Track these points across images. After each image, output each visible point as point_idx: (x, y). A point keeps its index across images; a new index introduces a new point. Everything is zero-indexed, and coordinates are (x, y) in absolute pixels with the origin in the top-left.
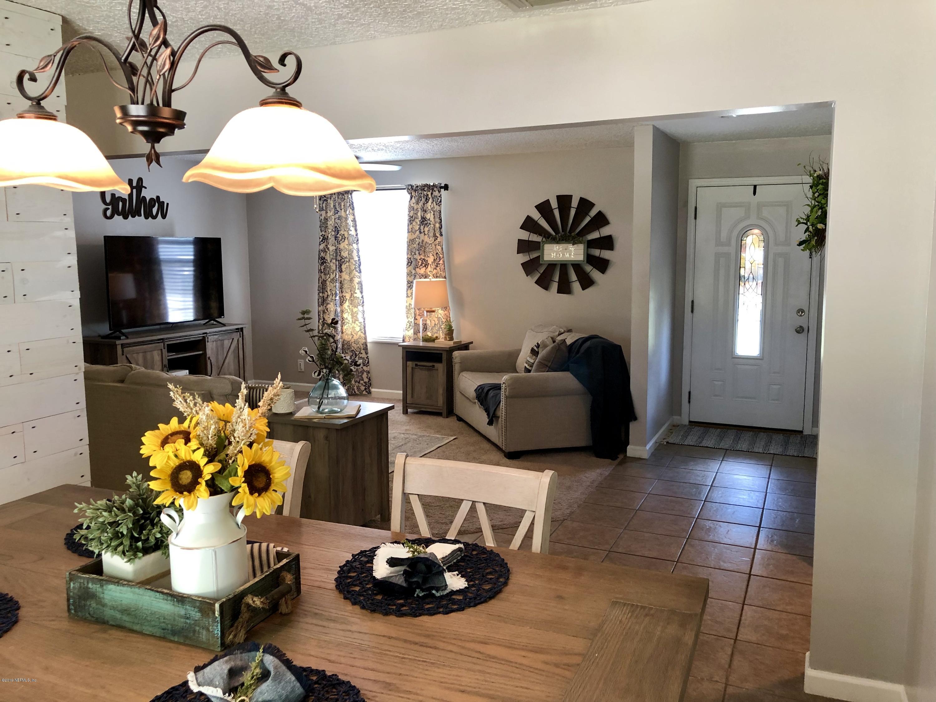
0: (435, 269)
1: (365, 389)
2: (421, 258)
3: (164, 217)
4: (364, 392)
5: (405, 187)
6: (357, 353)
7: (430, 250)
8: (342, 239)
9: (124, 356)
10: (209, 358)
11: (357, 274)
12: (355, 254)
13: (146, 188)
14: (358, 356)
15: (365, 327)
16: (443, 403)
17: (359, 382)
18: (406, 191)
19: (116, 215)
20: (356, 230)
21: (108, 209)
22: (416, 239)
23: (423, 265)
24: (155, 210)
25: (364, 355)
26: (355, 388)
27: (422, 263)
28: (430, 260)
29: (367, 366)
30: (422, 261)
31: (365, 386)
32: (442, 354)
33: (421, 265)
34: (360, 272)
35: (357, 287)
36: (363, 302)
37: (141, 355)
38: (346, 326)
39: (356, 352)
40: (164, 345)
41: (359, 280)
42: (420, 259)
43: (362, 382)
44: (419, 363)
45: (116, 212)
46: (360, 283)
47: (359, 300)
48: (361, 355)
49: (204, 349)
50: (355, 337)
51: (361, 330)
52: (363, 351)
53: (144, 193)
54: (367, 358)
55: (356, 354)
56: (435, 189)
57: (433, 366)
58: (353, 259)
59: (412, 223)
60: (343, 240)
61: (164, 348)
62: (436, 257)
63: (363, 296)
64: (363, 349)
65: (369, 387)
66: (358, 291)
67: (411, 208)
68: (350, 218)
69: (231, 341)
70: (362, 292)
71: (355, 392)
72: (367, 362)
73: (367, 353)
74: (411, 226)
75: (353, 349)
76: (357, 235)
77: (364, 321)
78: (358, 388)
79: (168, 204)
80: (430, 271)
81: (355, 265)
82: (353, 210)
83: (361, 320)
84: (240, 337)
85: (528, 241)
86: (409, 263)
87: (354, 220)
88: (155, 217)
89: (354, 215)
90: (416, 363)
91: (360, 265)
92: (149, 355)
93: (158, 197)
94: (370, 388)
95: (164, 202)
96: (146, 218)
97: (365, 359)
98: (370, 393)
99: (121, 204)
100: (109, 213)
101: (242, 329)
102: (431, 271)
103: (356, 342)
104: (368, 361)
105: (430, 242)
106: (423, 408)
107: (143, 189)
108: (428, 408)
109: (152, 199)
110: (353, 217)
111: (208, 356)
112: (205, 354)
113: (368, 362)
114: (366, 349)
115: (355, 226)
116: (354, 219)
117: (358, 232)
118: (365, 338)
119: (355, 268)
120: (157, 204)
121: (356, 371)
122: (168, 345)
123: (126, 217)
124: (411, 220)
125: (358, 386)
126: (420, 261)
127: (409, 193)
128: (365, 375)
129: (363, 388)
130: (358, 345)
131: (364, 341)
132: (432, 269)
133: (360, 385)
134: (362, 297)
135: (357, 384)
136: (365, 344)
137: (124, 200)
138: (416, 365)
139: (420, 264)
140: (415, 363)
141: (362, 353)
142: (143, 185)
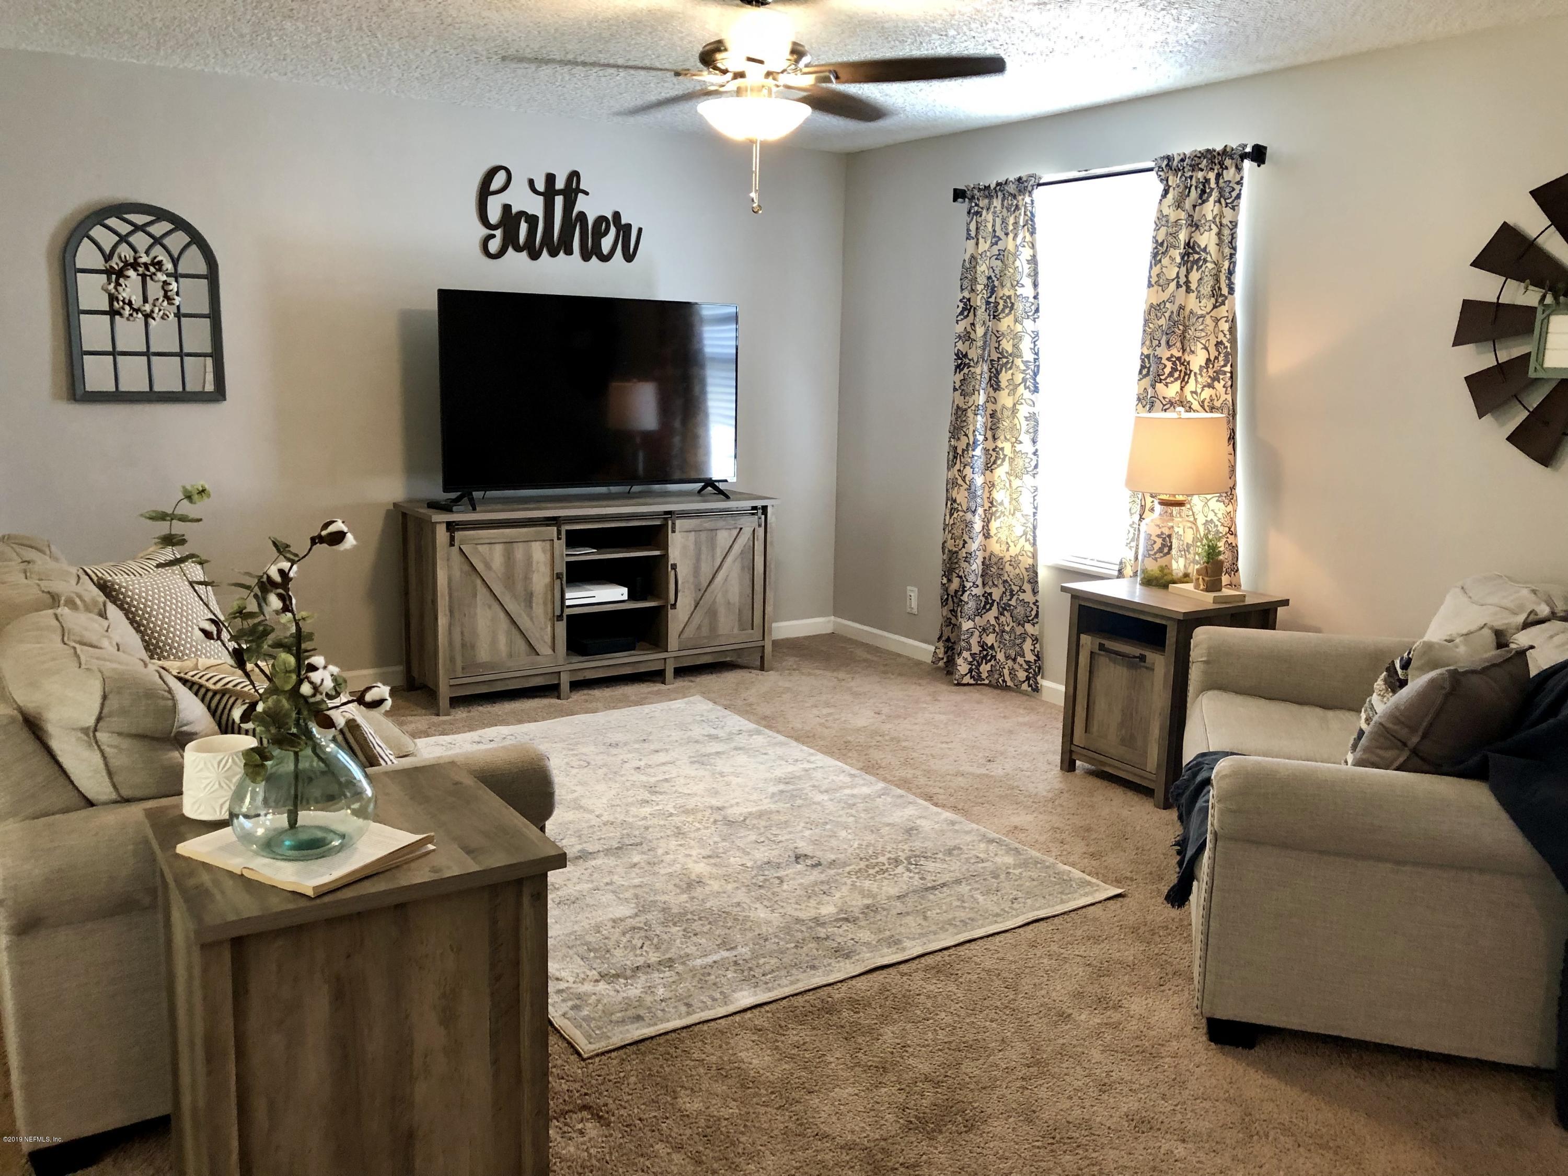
0: (1210, 386)
1: (1028, 678)
2: (1172, 356)
3: (629, 257)
4: (1025, 686)
5: (1151, 164)
6: (1016, 589)
7: (1198, 334)
8: (1005, 307)
9: (455, 549)
10: (674, 567)
11: (1027, 394)
12: (1026, 346)
13: (587, 193)
14: (1015, 597)
15: (1035, 528)
16: (1159, 765)
17: (1014, 660)
18: (1153, 174)
19: (510, 250)
20: (1035, 285)
21: (494, 236)
22: (1168, 305)
23: (1176, 375)
24: (606, 243)
25: (1028, 597)
26: (1006, 672)
27: (1174, 369)
28: (1197, 360)
29: (1034, 625)
30: (1174, 363)
31: (1026, 670)
32: (1165, 627)
33: (1171, 375)
34: (1036, 390)
35: (1024, 428)
36: (1036, 467)
37: (499, 549)
38: (998, 521)
39: (1013, 587)
40: (559, 532)
41: (1032, 410)
42: (1168, 359)
43: (1020, 660)
44: (1109, 644)
45: (510, 240)
46: (1033, 418)
47: (1027, 460)
48: (1022, 596)
49: (665, 547)
50: (1013, 551)
51: (1025, 533)
52: (1027, 587)
53: (582, 205)
54: (1034, 604)
55: (1012, 591)
56: (1228, 162)
57: (1142, 658)
58: (1021, 356)
59: (1160, 261)
60: (1007, 311)
61: (559, 539)
62: (1213, 353)
63: (1037, 450)
64: (1029, 582)
65: (1036, 675)
66: (1025, 438)
67: (1162, 219)
68: (1026, 253)
69: (735, 532)
70: (1034, 442)
71: (1004, 681)
72: (1034, 613)
73: (1035, 592)
74: (1156, 270)
75: (1006, 577)
76: (1035, 297)
77: (1035, 514)
78: (1012, 672)
79: (640, 230)
80: (1192, 392)
81: (1023, 372)
82: (1032, 233)
83: (1029, 510)
84: (760, 526)
85: (1498, 307)
86: (1144, 370)
87: (1033, 261)
88: (605, 258)
89: (1033, 246)
90: (1103, 642)
91: (1036, 374)
92: (519, 552)
93: (617, 215)
94: (1039, 678)
95: (629, 226)
96: (586, 257)
97: (1031, 605)
98: (1036, 689)
99: (524, 227)
100: (494, 246)
101: (765, 509)
102: (1195, 392)
103: (1014, 562)
104: (1037, 612)
105: (1200, 312)
106: (1110, 765)
107: (580, 195)
108: (1120, 769)
109: (601, 219)
110: (1031, 252)
111: (671, 562)
112: (665, 557)
113: (1037, 616)
114: (1034, 581)
115: (1035, 275)
116: (1034, 256)
117: (1040, 289)
118: (1034, 556)
119: (1024, 380)
120: (613, 230)
121: (1010, 632)
122: (567, 531)
123: (534, 255)
124: (1159, 252)
125: (1013, 668)
126: (1169, 365)
127: (1161, 180)
128: (1028, 645)
129: (1022, 675)
130: (1017, 571)
131: (1030, 561)
132: (1199, 386)
133: (1016, 667)
134: (1035, 453)
135: (1010, 663)
136: (1033, 571)
137: (532, 220)
138: (1102, 647)
139: (1168, 370)
140: (1098, 641)
141: (1024, 592)
142: (582, 187)
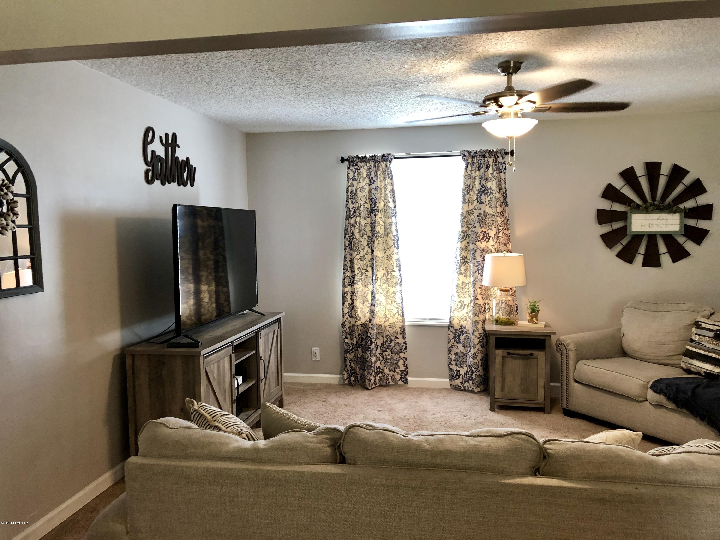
1: (401, 378)
2: (483, 231)
3: (192, 185)
4: (400, 382)
5: (459, 154)
6: (393, 338)
7: (493, 222)
8: (377, 211)
11: (396, 250)
12: (393, 228)
13: (179, 146)
14: (393, 342)
15: (402, 309)
17: (394, 371)
18: (461, 158)
19: (155, 179)
20: (394, 202)
21: (149, 170)
22: (474, 210)
23: (485, 238)
24: (185, 176)
25: (401, 340)
26: (390, 378)
27: (484, 236)
28: (492, 233)
29: (404, 353)
30: (484, 234)
31: (401, 375)
33: (483, 238)
34: (398, 248)
35: (395, 265)
36: (401, 281)
38: (377, 308)
39: (392, 337)
40: (232, 348)
41: (397, 256)
42: (481, 232)
43: (397, 370)
46: (398, 260)
47: (397, 279)
48: (397, 341)
49: (258, 346)
50: (391, 321)
51: (398, 312)
52: (400, 336)
53: (177, 153)
54: (404, 343)
55: (391, 339)
56: (499, 155)
57: (532, 354)
58: (392, 233)
59: (469, 193)
60: (377, 213)
61: (233, 353)
62: (498, 230)
63: (401, 274)
64: (400, 333)
65: (406, 375)
66: (396, 269)
67: (468, 177)
68: (389, 188)
69: (273, 333)
70: (400, 270)
71: (389, 382)
72: (404, 347)
73: (404, 338)
74: (467, 197)
75: (387, 333)
76: (395, 207)
77: (402, 302)
78: (393, 378)
79: (195, 168)
80: (492, 245)
81: (393, 240)
82: (392, 179)
83: (399, 301)
84: (279, 328)
85: (611, 211)
86: (465, 236)
87: (393, 191)
88: (185, 185)
89: (392, 185)
90: (509, 351)
91: (398, 241)
93: (188, 159)
94: (407, 377)
95: (192, 165)
96: (179, 184)
97: (402, 344)
98: (407, 382)
99: (159, 164)
100: (150, 176)
101: (280, 318)
102: (493, 245)
103: (392, 326)
104: (406, 346)
105: (492, 213)
106: (517, 403)
107: (177, 147)
108: (523, 403)
109: (183, 161)
110: (391, 187)
111: (260, 356)
112: (258, 352)
113: (406, 348)
114: (403, 333)
115: (394, 197)
116: (393, 189)
117: (396, 203)
118: (403, 321)
119: (394, 244)
120: (187, 167)
121: (390, 359)
123: (163, 183)
124: (468, 189)
125: (393, 375)
126: (482, 235)
127: (464, 160)
128: (401, 363)
129: (398, 377)
130: (395, 329)
131: (402, 324)
132: (495, 243)
133: (395, 374)
134: (400, 276)
135: (392, 373)
136: (403, 328)
137: (161, 160)
138: (509, 354)
139: (481, 237)
140: (506, 351)
141: (398, 338)
142: (177, 143)
